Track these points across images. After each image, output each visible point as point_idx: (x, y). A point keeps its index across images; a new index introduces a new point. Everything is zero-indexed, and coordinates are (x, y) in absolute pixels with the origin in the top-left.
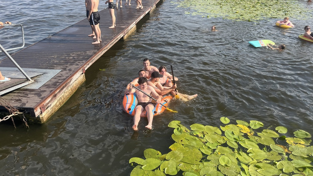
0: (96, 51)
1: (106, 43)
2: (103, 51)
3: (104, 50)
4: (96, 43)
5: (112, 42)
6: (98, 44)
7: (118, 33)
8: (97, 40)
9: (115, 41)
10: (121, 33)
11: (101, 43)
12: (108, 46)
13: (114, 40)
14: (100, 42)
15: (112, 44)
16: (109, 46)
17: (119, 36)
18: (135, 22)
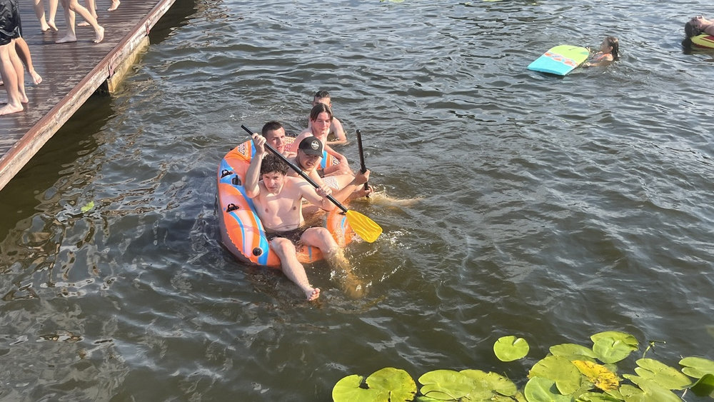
0: (11, 141)
1: (46, 107)
2: (36, 140)
3: (41, 134)
4: (8, 110)
5: (69, 103)
6: (16, 114)
7: (88, 71)
8: (11, 100)
9: (77, 101)
10: (97, 71)
11: (25, 110)
12: (54, 120)
13: (75, 97)
14: (22, 108)
15: (69, 110)
16: (58, 120)
17: (91, 82)
18: (143, 28)
